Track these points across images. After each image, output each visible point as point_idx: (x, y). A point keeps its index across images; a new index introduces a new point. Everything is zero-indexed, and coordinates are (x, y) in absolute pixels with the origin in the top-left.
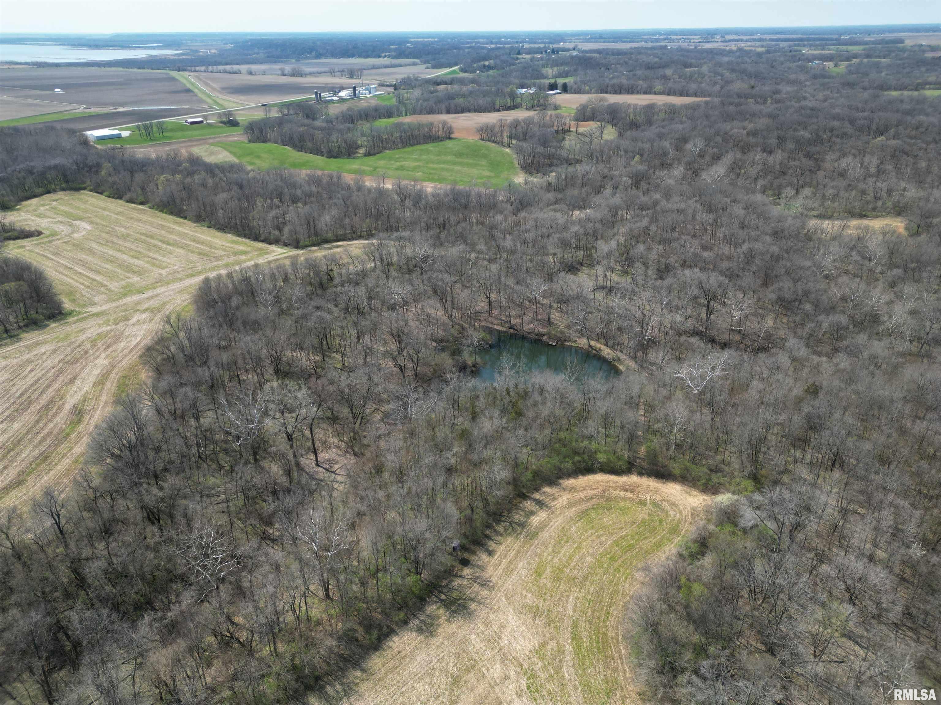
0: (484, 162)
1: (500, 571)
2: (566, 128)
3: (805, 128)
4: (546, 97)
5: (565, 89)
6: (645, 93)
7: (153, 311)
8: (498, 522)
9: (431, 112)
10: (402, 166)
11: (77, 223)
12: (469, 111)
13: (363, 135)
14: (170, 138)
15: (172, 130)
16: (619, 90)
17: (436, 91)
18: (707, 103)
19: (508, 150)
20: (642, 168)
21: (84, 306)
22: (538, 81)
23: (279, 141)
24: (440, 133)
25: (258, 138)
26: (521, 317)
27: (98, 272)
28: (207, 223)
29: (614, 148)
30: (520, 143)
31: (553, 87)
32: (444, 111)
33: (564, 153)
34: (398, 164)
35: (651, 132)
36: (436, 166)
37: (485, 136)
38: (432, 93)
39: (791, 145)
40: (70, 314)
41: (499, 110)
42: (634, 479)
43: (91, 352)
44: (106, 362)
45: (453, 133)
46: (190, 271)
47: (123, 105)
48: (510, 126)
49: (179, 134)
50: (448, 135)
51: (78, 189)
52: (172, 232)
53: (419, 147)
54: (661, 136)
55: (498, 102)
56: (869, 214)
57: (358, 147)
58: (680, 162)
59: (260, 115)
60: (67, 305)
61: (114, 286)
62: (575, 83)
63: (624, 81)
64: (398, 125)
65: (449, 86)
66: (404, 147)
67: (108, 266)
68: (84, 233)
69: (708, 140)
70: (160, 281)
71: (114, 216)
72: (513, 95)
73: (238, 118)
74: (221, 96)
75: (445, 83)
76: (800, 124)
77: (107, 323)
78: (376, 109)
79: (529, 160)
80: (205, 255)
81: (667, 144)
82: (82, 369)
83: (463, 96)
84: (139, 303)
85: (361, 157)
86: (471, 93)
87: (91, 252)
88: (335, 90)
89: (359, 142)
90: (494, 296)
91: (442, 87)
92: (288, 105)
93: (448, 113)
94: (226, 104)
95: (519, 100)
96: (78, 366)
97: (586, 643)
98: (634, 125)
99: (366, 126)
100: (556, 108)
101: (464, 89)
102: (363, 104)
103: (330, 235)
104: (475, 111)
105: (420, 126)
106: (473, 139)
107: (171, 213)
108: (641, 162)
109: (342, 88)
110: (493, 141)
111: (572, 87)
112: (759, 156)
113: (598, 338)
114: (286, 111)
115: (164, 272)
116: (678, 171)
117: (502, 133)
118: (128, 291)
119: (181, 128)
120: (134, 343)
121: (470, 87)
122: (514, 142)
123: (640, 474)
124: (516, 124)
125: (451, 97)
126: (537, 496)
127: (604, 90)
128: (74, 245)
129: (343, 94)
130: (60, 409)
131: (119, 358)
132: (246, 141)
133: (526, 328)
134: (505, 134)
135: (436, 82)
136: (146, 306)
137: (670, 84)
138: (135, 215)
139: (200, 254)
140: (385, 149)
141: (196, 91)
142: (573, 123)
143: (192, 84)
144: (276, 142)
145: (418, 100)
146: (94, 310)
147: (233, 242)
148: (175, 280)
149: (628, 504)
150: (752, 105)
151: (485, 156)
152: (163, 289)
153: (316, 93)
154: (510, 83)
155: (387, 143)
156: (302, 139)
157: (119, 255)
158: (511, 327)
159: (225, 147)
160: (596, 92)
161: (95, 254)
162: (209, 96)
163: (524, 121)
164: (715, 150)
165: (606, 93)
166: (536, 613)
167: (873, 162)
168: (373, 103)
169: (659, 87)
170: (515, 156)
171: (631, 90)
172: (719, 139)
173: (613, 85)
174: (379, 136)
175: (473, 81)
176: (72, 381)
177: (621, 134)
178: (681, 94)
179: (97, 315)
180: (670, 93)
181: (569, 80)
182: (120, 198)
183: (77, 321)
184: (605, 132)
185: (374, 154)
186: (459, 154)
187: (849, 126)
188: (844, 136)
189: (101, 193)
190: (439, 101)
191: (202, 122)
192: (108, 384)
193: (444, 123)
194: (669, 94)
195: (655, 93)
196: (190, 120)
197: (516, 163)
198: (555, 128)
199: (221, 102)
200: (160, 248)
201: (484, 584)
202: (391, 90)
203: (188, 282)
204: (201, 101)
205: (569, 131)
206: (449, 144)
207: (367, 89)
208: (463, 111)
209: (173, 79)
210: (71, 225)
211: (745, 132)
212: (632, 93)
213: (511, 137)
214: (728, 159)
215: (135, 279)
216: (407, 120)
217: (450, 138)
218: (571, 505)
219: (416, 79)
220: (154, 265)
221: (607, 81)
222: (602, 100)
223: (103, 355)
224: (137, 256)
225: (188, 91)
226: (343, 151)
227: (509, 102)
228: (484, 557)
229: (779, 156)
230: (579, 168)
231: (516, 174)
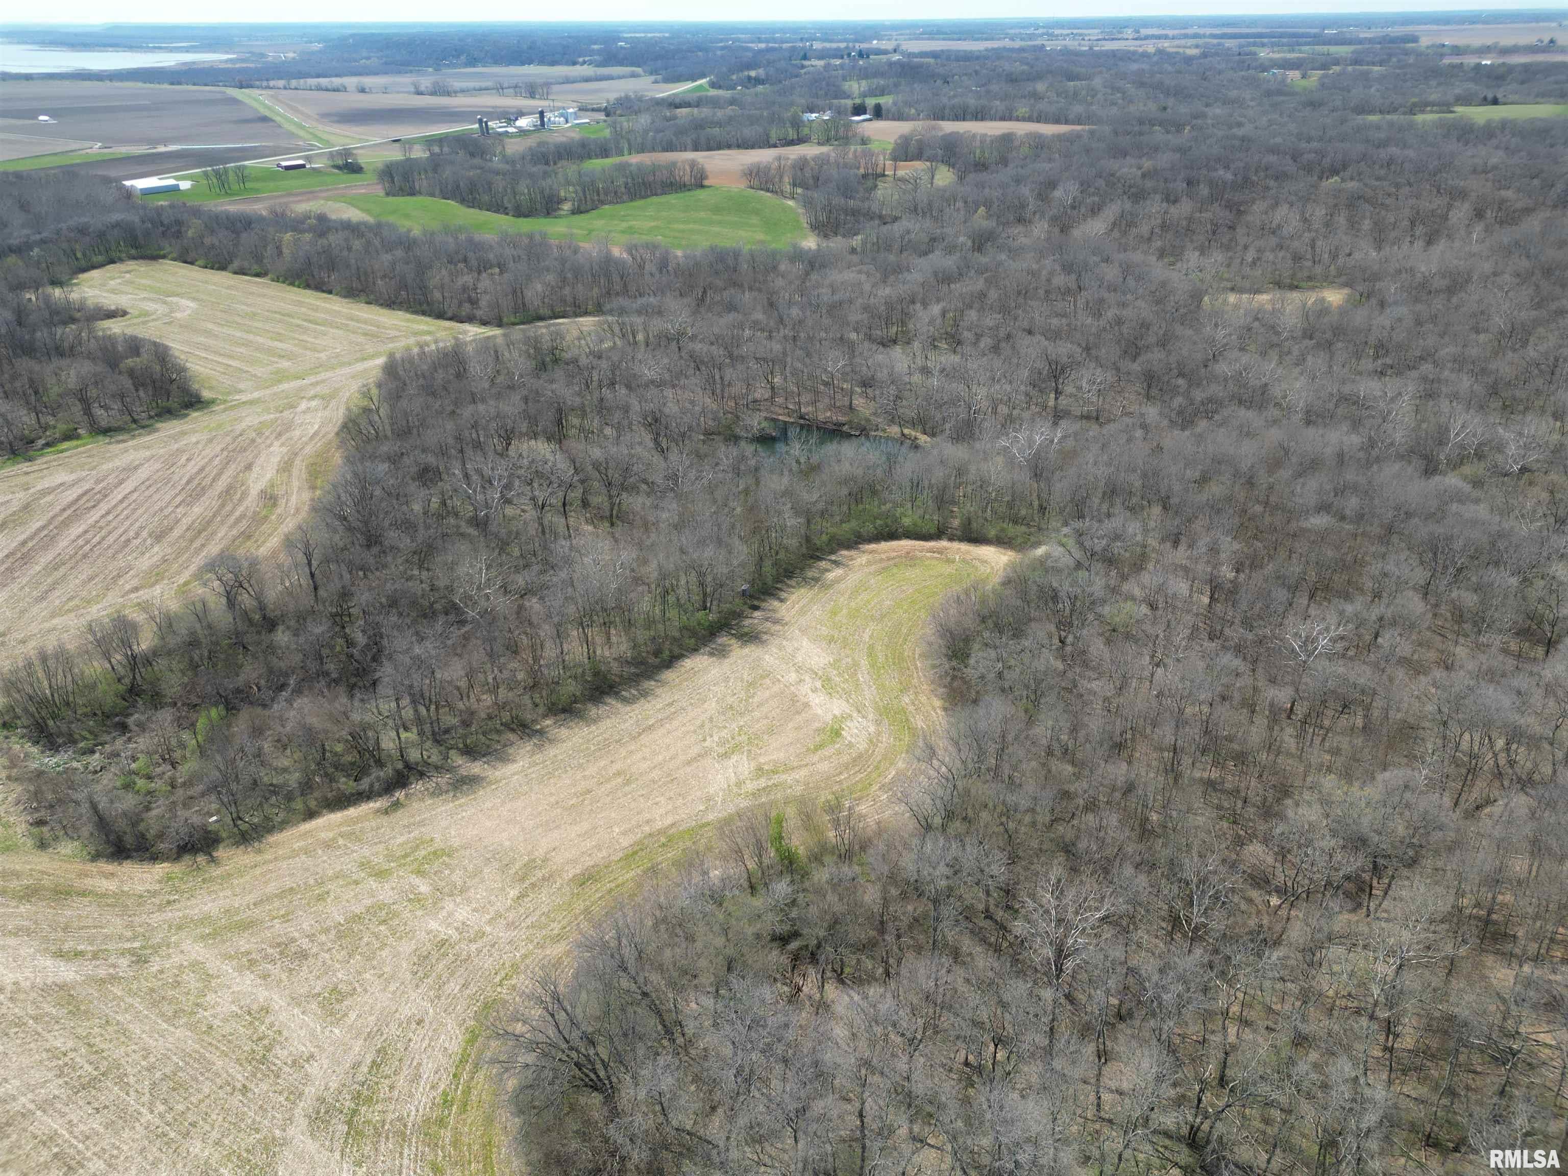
0: (755, 220)
1: (793, 612)
2: (879, 171)
3: (1227, 167)
4: (849, 125)
5: (878, 113)
6: (1003, 119)
7: (326, 399)
8: (790, 578)
9: (669, 147)
10: (630, 228)
11: (175, 299)
12: (729, 147)
13: (568, 183)
14: (257, 190)
15: (257, 179)
16: (961, 115)
17: (675, 118)
18: (1092, 133)
19: (791, 203)
20: (988, 224)
21: (229, 393)
22: (835, 101)
23: (437, 192)
24: (687, 179)
25: (401, 189)
26: (814, 403)
27: (231, 357)
28: (363, 298)
29: (948, 198)
30: (809, 193)
31: (859, 110)
32: (690, 146)
33: (875, 207)
34: (624, 225)
35: (1004, 175)
36: (682, 227)
37: (757, 183)
38: (668, 120)
39: (1204, 190)
40: (212, 402)
41: (775, 146)
42: (944, 543)
43: (259, 440)
44: (284, 450)
45: (706, 178)
46: (358, 355)
47: (165, 142)
48: (794, 167)
49: (272, 185)
50: (699, 181)
51: (154, 258)
52: (316, 309)
53: (655, 199)
54: (1018, 181)
55: (774, 135)
56: (1303, 284)
57: (560, 201)
58: (1043, 215)
59: (396, 155)
60: (206, 394)
61: (259, 371)
62: (895, 104)
63: (972, 102)
64: (622, 167)
65: (696, 110)
66: (632, 200)
67: (242, 350)
68: (189, 312)
69: (1085, 185)
70: (319, 367)
71: (224, 291)
72: (797, 123)
73: (362, 161)
74: (320, 127)
75: (688, 105)
76: (1218, 160)
77: (267, 410)
78: (583, 144)
79: (823, 217)
80: (373, 336)
81: (1026, 191)
82: (256, 457)
83: (719, 124)
84: (301, 389)
85: (566, 216)
86: (731, 119)
87: (208, 333)
88: (510, 117)
89: (562, 194)
90: (777, 380)
91: (684, 111)
92: (440, 140)
93: (696, 149)
94: (332, 138)
95: (806, 131)
96: (249, 455)
97: (881, 659)
98: (981, 166)
99: (570, 169)
100: (864, 142)
101: (720, 114)
102: (559, 139)
103: (544, 311)
104: (739, 147)
105: (655, 169)
106: (739, 187)
107: (308, 286)
108: (989, 216)
109: (521, 114)
110: (768, 190)
111: (888, 111)
112: (1155, 206)
113: (913, 425)
114: (436, 149)
115: (323, 356)
116: (1040, 229)
117: (781, 177)
118: (281, 376)
119: (270, 176)
120: (312, 432)
121: (730, 110)
122: (799, 190)
123: (951, 539)
124: (802, 164)
125: (699, 125)
126: (833, 558)
127: (939, 115)
128: (181, 326)
129: (523, 122)
130: (244, 495)
131: (299, 446)
132: (382, 193)
133: (821, 417)
134: (786, 179)
135: (674, 104)
136: (312, 393)
137: (1042, 106)
138: (254, 289)
139: (365, 334)
140: (603, 203)
141: (278, 119)
142: (888, 163)
143: (269, 108)
144: (432, 195)
145: (646, 132)
146: (244, 398)
147: (408, 320)
148: (342, 365)
149: (935, 562)
150: (1159, 135)
151: (756, 212)
152: (329, 374)
153: (480, 121)
154: (792, 104)
155: (606, 194)
156: (473, 188)
157: (251, 337)
158: (802, 417)
159: (352, 202)
160: (928, 117)
161: (216, 336)
162: (302, 127)
163: (815, 158)
164: (1096, 199)
165: (943, 119)
166: (831, 640)
167: (1319, 213)
168: (576, 135)
169: (1023, 110)
170: (801, 211)
171: (979, 115)
172: (1101, 183)
173: (953, 108)
174: (593, 183)
175: (733, 102)
176: (249, 467)
177: (961, 178)
178: (1057, 121)
179: (251, 402)
180: (1039, 119)
181: (886, 101)
182: (223, 268)
183: (225, 410)
184: (937, 177)
185: (587, 211)
186: (717, 209)
187: (1290, 162)
188: (1281, 177)
189: (192, 263)
190: (681, 132)
191: (303, 166)
192: (295, 472)
193: (693, 164)
194: (1038, 121)
195: (1018, 119)
196: (284, 164)
197: (804, 222)
198: (862, 171)
199: (325, 136)
200: (307, 329)
201: (776, 622)
202: (601, 116)
203: (359, 367)
204: (292, 135)
205: (884, 175)
206: (701, 194)
207: (562, 115)
208: (719, 147)
209: (234, 101)
210: (165, 303)
211: (1139, 173)
212: (982, 119)
213: (794, 185)
214: (1112, 211)
215: (285, 364)
216: (635, 159)
217: (702, 186)
218: (869, 564)
219: (640, 99)
220: (306, 349)
221: (945, 100)
222: (934, 128)
223: (277, 444)
224: (279, 337)
225: (264, 119)
226: (538, 206)
227: (792, 134)
228: (776, 603)
229: (1185, 208)
230: (896, 226)
231: (805, 237)
